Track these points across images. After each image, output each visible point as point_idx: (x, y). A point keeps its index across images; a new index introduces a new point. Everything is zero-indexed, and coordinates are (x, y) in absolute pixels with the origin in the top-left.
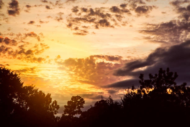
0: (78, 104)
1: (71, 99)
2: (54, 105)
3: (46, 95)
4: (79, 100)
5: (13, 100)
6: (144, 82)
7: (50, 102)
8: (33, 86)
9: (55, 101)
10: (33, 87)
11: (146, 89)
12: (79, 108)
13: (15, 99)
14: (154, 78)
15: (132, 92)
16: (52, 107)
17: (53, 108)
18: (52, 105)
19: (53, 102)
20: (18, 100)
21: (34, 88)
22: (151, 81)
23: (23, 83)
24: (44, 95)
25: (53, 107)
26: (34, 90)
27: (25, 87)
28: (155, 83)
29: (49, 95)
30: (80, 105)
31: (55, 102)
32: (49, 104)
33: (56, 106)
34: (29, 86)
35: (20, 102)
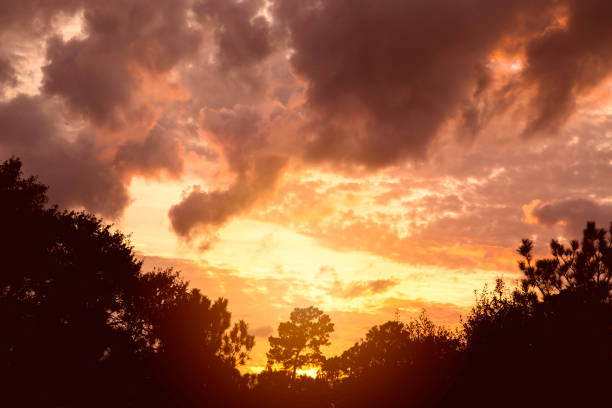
0: (313, 334)
1: (291, 318)
2: (239, 334)
3: (213, 303)
4: (315, 321)
5: (109, 316)
6: (536, 268)
7: (227, 325)
8: (173, 273)
9: (242, 323)
10: (173, 278)
11: (541, 290)
12: (315, 345)
13: (115, 315)
14: (568, 253)
15: (495, 298)
16: (230, 341)
17: (234, 345)
18: (233, 334)
19: (236, 325)
20: (125, 319)
21: (177, 281)
22: (556, 262)
23: (141, 264)
24: (206, 301)
25: (233, 341)
26: (174, 287)
27: (147, 275)
28: (571, 271)
29: (222, 304)
30: (317, 338)
31: (243, 326)
32: (222, 332)
33: (245, 339)
34: (160, 274)
35: (129, 323)
